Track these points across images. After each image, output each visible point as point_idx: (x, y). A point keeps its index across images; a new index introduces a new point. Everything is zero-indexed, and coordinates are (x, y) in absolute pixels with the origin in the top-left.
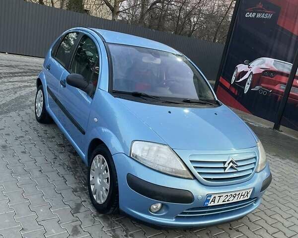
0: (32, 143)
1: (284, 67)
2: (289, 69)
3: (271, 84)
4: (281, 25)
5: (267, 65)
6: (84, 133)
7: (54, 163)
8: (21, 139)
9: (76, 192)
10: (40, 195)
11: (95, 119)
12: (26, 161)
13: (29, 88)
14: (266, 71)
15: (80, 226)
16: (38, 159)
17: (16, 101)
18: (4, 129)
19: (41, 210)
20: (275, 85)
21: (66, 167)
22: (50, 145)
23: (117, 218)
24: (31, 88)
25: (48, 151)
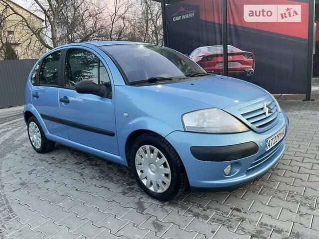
0: (48, 171)
1: (216, 50)
2: (221, 50)
3: (212, 66)
4: (204, 19)
5: (203, 53)
6: (112, 135)
7: (84, 179)
8: (34, 172)
9: (126, 193)
10: (96, 210)
11: (125, 114)
12: (56, 188)
13: (9, 132)
14: (204, 57)
15: (157, 219)
16: (66, 181)
17: (4, 145)
18: (10, 170)
19: (109, 223)
20: (215, 66)
21: (98, 178)
22: (67, 166)
23: (182, 199)
24: (11, 131)
25: (70, 172)
